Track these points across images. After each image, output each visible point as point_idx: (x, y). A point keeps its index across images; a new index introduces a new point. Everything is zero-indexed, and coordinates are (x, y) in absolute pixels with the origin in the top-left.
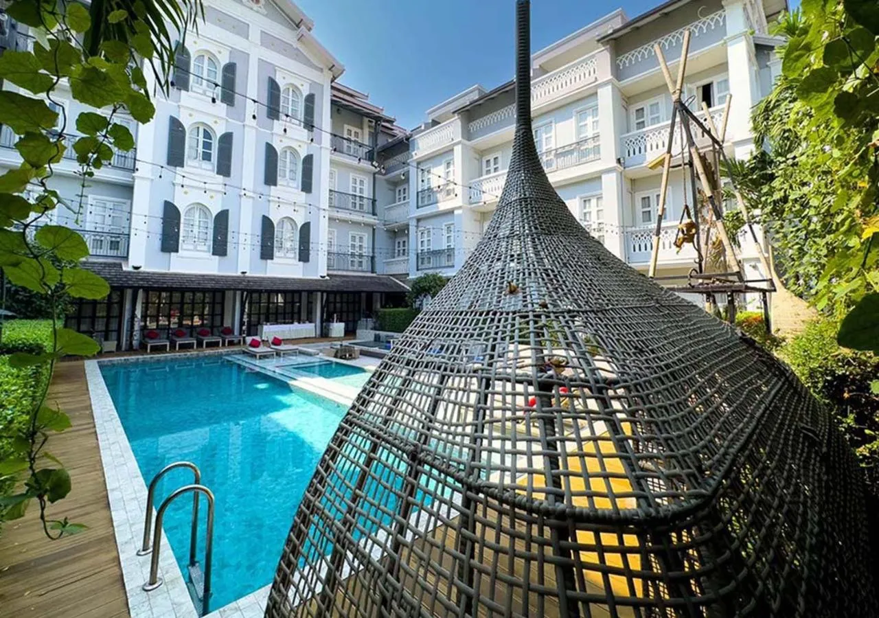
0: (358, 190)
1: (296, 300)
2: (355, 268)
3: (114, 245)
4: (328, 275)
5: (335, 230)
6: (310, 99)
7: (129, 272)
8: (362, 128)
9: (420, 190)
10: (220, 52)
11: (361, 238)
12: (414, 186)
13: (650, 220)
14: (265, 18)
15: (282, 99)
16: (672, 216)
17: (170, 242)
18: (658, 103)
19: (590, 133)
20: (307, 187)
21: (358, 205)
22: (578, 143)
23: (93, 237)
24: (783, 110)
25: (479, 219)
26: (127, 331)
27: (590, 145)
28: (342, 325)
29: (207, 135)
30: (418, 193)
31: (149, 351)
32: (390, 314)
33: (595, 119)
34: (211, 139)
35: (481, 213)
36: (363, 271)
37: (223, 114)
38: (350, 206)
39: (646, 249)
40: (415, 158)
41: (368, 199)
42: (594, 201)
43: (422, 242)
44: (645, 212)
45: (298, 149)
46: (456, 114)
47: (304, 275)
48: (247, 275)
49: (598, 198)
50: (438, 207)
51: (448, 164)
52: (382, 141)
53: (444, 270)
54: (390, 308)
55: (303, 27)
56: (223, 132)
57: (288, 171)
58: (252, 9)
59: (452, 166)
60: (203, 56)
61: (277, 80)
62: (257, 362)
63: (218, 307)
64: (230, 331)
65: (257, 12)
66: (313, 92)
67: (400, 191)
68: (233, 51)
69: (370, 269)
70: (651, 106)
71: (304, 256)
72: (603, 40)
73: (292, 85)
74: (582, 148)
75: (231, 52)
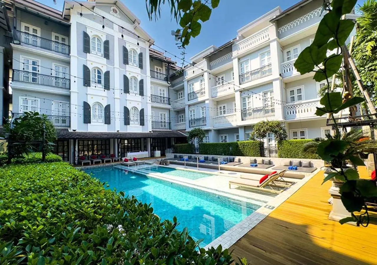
0: (162, 94)
1: (139, 142)
2: (163, 128)
3: (64, 121)
4: (152, 131)
5: (154, 112)
6: (141, 55)
7: (72, 132)
8: (162, 67)
9: (189, 93)
10: (102, 36)
11: (164, 115)
12: (187, 91)
13: (294, 101)
14: (120, 20)
15: (129, 55)
16: (305, 98)
17: (87, 119)
18: (297, 48)
19: (266, 63)
20: (142, 93)
21: (162, 101)
22: (261, 68)
23: (55, 118)
24: (363, 46)
25: (216, 104)
26: (73, 157)
27: (267, 68)
28: (159, 152)
29: (99, 72)
30: (188, 94)
31: (83, 165)
32: (179, 146)
33: (269, 57)
34: (101, 74)
35: (217, 101)
36: (166, 129)
37: (105, 63)
38: (159, 101)
39: (293, 113)
40: (186, 79)
41: (167, 98)
42: (269, 94)
43: (191, 115)
44: (292, 97)
45: (137, 77)
46: (204, 59)
47: (142, 131)
48: (119, 132)
49: (271, 92)
50: (198, 100)
51: (202, 81)
52: (171, 72)
53: (202, 127)
54: (179, 144)
55: (136, 23)
56: (106, 71)
57: (133, 87)
58: (114, 16)
59: (203, 82)
60: (95, 38)
61: (127, 47)
62: (129, 168)
63: (108, 146)
64: (114, 156)
65: (116, 17)
66: (142, 52)
67: (179, 94)
68: (107, 35)
69: (169, 128)
70: (294, 50)
71: (142, 123)
72: (272, 21)
73: (133, 49)
74: (263, 70)
75: (106, 35)
